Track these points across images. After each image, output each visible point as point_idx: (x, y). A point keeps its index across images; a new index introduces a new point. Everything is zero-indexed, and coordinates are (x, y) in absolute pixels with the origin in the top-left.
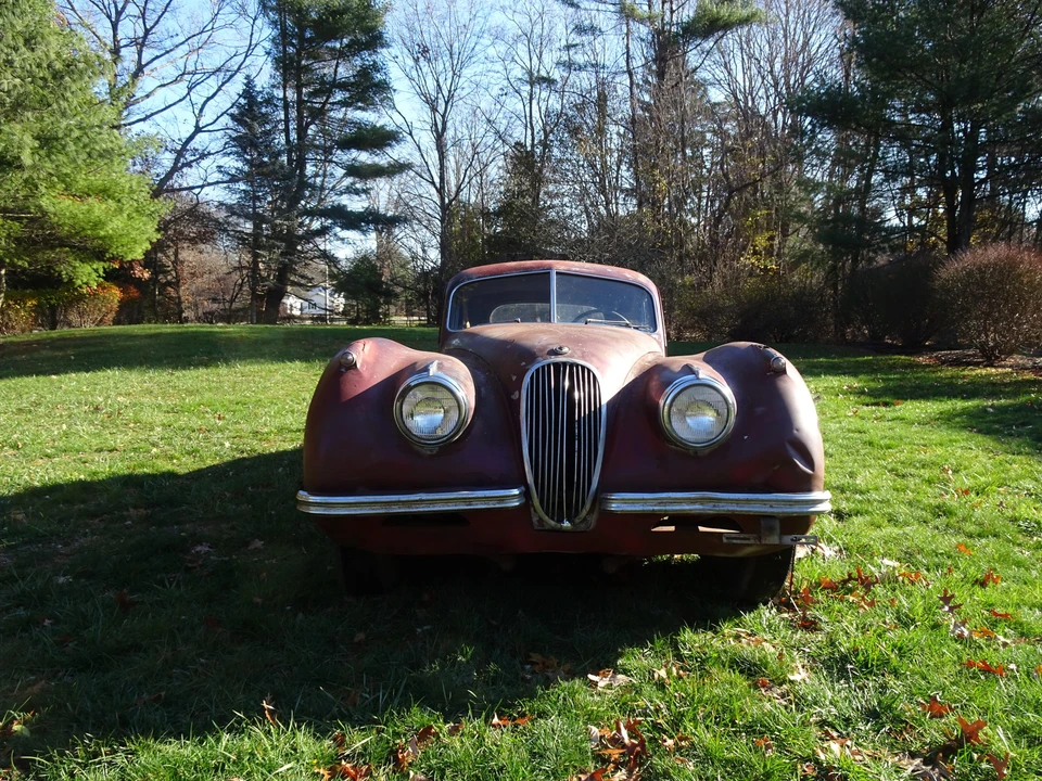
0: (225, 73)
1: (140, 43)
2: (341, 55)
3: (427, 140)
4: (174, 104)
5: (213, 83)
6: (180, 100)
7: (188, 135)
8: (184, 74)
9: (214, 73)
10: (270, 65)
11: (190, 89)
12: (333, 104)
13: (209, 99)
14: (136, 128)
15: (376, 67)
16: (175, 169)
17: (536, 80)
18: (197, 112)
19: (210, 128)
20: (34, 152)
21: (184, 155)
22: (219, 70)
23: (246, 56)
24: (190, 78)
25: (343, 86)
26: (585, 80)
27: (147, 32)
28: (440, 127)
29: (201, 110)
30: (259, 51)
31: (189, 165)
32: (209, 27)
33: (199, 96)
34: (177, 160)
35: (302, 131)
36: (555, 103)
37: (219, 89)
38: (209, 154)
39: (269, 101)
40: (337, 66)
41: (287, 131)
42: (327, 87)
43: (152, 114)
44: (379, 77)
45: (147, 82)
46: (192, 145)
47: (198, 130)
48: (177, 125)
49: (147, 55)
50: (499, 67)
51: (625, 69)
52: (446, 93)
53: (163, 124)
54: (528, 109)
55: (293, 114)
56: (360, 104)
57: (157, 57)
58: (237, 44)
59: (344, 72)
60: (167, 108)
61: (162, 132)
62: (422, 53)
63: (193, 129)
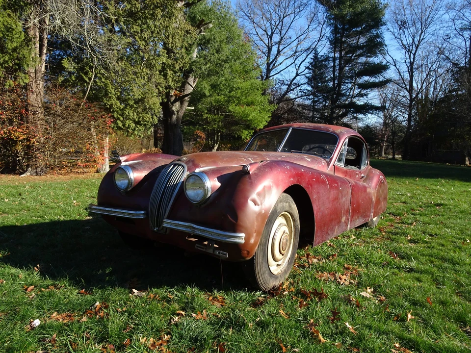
1: (279, 43)
2: (361, 33)
3: (404, 68)
4: (289, 66)
5: (304, 55)
6: (292, 64)
7: (293, 78)
8: (295, 53)
9: (306, 51)
10: (328, 43)
11: (296, 59)
12: (356, 56)
13: (302, 62)
15: (378, 36)
18: (297, 68)
21: (291, 86)
22: (308, 49)
23: (319, 42)
25: (361, 47)
27: (282, 38)
28: (412, 60)
29: (299, 67)
31: (293, 90)
32: (306, 32)
33: (298, 62)
37: (306, 57)
39: (327, 59)
40: (359, 39)
41: (334, 71)
42: (353, 49)
43: (281, 71)
44: (379, 40)
45: (281, 58)
46: (294, 81)
47: (297, 75)
48: (288, 74)
49: (281, 47)
52: (417, 43)
53: (284, 74)
55: (337, 63)
56: (369, 55)
57: (285, 48)
59: (362, 40)
60: (287, 67)
61: (283, 77)
62: (403, 25)
63: (295, 75)
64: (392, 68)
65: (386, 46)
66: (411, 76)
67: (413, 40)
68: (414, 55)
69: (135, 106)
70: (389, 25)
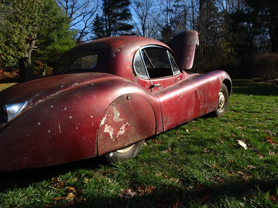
0: (92, 13)
1: (72, 7)
2: (119, 7)
3: (140, 27)
4: (80, 21)
5: (89, 15)
6: (82, 20)
7: (83, 28)
8: (82, 13)
9: (89, 13)
10: (102, 11)
11: (84, 17)
12: (117, 19)
13: (88, 20)
14: (72, 27)
15: (127, 10)
16: (81, 37)
17: (168, 10)
18: (85, 23)
19: (88, 26)
20: (57, 38)
22: (90, 12)
23: (97, 9)
24: (84, 14)
25: (119, 15)
26: (181, 9)
27: (74, 4)
28: (143, 23)
30: (99, 7)
31: (84, 36)
32: (88, 2)
33: (85, 19)
34: (81, 35)
35: (110, 26)
36: (173, 16)
37: (90, 17)
38: (88, 33)
39: (102, 19)
40: (118, 10)
41: (106, 26)
42: (116, 15)
43: (75, 24)
44: (128, 12)
45: (74, 16)
47: (86, 27)
48: (81, 26)
49: (74, 10)
50: (159, 7)
51: (191, 6)
52: (145, 15)
53: (78, 26)
54: (166, 18)
55: (108, 22)
56: (124, 19)
57: (76, 10)
58: (94, 5)
59: (120, 11)
60: (78, 22)
61: (77, 28)
62: (139, 5)
63: (84, 27)
64: (135, 27)
65: (132, 16)
66: (144, 32)
67: (143, 14)
68: (144, 21)
69: (13, 47)
70: (132, 5)
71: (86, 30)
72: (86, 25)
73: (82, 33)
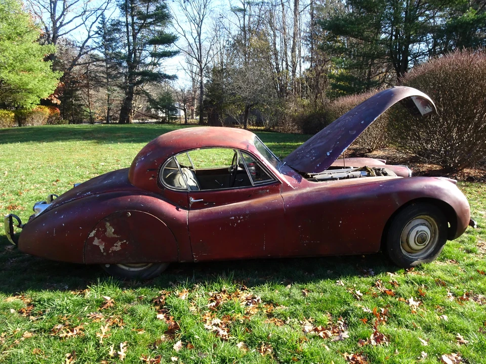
2: (149, 1)
4: (80, 26)
5: (94, 16)
7: (85, 39)
8: (85, 11)
12: (147, 24)
13: (93, 23)
15: (165, 6)
16: (80, 55)
19: (94, 36)
22: (99, 9)
23: (108, 3)
25: (150, 17)
29: (90, 29)
31: (86, 53)
34: (81, 51)
35: (134, 36)
37: (97, 19)
39: (118, 23)
40: (148, 6)
41: (128, 37)
43: (71, 31)
44: (166, 11)
47: (89, 37)
53: (74, 35)
57: (72, 5)
59: (152, 8)
60: (77, 27)
64: (183, 38)
71: (89, 43)
72: (89, 32)
73: (82, 48)
